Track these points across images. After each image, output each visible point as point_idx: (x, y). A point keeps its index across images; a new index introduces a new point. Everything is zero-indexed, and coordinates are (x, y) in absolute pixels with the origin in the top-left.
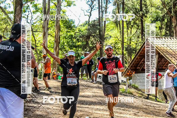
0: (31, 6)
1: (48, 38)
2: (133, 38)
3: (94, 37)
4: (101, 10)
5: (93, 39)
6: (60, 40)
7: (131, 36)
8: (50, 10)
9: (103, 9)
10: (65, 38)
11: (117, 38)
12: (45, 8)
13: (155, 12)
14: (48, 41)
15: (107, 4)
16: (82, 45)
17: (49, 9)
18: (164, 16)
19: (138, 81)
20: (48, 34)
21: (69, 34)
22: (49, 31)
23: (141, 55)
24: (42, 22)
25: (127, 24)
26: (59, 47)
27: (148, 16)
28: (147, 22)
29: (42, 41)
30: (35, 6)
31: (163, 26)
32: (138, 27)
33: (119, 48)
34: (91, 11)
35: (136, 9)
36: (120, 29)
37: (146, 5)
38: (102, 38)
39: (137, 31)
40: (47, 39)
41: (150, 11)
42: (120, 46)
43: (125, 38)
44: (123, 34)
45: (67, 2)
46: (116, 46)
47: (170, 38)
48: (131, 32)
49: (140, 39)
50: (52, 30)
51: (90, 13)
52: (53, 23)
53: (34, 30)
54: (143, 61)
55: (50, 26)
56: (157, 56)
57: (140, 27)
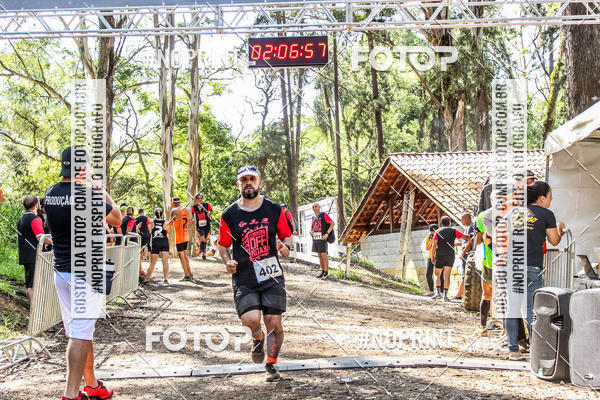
0: (134, 98)
1: (174, 168)
2: (361, 158)
3: (275, 161)
4: (288, 101)
5: (273, 164)
6: (200, 169)
7: (356, 155)
8: (177, 105)
9: (293, 97)
10: (213, 165)
11: (327, 159)
12: (164, 102)
13: (408, 100)
14: (174, 174)
15: (300, 87)
17: (173, 103)
18: (425, 109)
19: (375, 251)
20: (175, 159)
21: (220, 156)
22: (177, 152)
23: (378, 193)
24: (160, 132)
25: (347, 128)
26: (199, 186)
27: (392, 107)
28: (391, 119)
29: (161, 174)
30: (144, 98)
31: (425, 130)
32: (372, 133)
33: (333, 181)
34: (267, 104)
35: (365, 95)
36: (332, 140)
37: (385, 85)
38: (292, 163)
39: (369, 143)
40: (171, 171)
41: (395, 97)
42: (336, 177)
43: (345, 158)
44: (339, 151)
45: (214, 86)
46: (326, 178)
48: (357, 147)
49: (377, 161)
50: (182, 150)
51: (266, 108)
52: (184, 132)
53: (142, 151)
54: (383, 208)
55: (177, 140)
56: (412, 197)
57: (375, 135)
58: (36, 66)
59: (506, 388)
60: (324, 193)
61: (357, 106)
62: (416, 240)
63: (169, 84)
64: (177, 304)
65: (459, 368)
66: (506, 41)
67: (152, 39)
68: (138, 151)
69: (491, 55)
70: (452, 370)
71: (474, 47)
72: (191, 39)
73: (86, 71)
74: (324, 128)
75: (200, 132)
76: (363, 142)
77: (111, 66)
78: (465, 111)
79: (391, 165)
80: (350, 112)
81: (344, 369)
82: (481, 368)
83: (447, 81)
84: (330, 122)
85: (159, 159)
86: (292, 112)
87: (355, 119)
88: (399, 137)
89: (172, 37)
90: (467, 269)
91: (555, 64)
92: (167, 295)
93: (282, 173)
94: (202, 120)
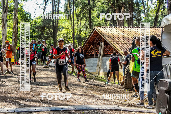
1: (7, 29)
2: (82, 29)
3: (48, 28)
4: (54, 5)
5: (47, 30)
6: (18, 31)
7: (80, 27)
8: (9, 4)
9: (56, 3)
11: (69, 29)
12: (4, 2)
13: (101, 6)
14: (7, 32)
16: (38, 35)
17: (7, 3)
18: (108, 10)
20: (7, 26)
22: (8, 23)
23: (90, 42)
24: (2, 15)
25: (77, 17)
26: (17, 37)
28: (95, 14)
32: (87, 19)
33: (71, 37)
34: (45, 5)
36: (71, 21)
38: (55, 29)
39: (85, 23)
40: (6, 31)
41: (97, 5)
42: (72, 36)
43: (76, 29)
44: (74, 25)
46: (68, 36)
47: (114, 27)
48: (81, 24)
49: (89, 30)
50: (10, 22)
51: (45, 7)
52: (11, 15)
54: (91, 48)
55: (8, 19)
56: (103, 43)
57: (88, 19)
60: (67, 42)
61: (82, 8)
62: (104, 61)
64: (7, 83)
65: (126, 111)
70: (124, 112)
75: (18, 16)
79: (95, 31)
80: (78, 10)
81: (79, 110)
82: (135, 111)
84: (71, 14)
86: (55, 9)
87: (81, 13)
88: (98, 21)
90: (126, 73)
92: (3, 80)
93: (51, 33)
94: (19, 11)
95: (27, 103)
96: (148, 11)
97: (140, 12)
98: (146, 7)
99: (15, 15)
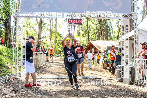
1: (52, 41)
8: (53, 30)
9: (73, 29)
13: (93, 31)
17: (52, 30)
18: (97, 32)
21: (60, 39)
22: (52, 38)
23: (88, 47)
24: (50, 34)
25: (83, 35)
27: (91, 32)
28: (90, 34)
29: (49, 42)
30: (47, 28)
31: (96, 36)
35: (86, 30)
37: (90, 28)
41: (91, 30)
44: (81, 39)
45: (59, 27)
47: (99, 41)
49: (88, 41)
55: (52, 36)
56: (94, 48)
57: (88, 37)
58: (28, 22)
59: (111, 83)
63: (51, 26)
66: (111, 21)
67: (49, 18)
68: (46, 38)
69: (108, 23)
71: (106, 22)
72: (56, 19)
73: (37, 23)
74: (79, 35)
76: (85, 38)
77: (42, 23)
78: (104, 33)
79: (91, 42)
80: (83, 32)
81: (83, 78)
82: (107, 79)
83: (101, 28)
85: (49, 39)
86: (73, 32)
89: (52, 18)
91: (119, 26)
94: (57, 33)
95: (61, 75)
96: (114, 33)
97: (110, 33)
98: (114, 31)
99: (55, 35)
